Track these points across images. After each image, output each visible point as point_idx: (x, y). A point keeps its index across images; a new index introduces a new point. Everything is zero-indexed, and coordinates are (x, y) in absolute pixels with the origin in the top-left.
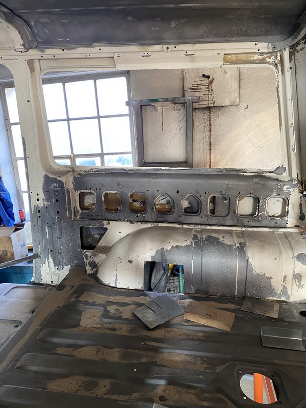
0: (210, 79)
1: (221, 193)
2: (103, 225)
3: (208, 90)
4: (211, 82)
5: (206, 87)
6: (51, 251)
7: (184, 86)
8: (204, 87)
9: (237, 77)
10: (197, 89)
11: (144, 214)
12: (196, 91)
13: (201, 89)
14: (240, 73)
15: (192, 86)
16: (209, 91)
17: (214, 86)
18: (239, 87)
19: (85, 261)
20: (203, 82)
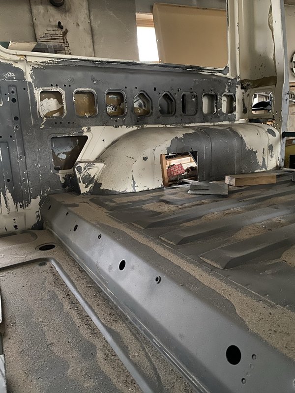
0: (64, 30)
1: (191, 91)
2: (83, 131)
3: (63, 41)
4: (65, 33)
5: (61, 38)
6: (8, 180)
7: (35, 34)
8: (58, 37)
9: (90, 32)
10: (52, 39)
11: (123, 117)
12: (49, 41)
13: (55, 39)
14: (91, 28)
15: (44, 35)
16: (64, 43)
17: (69, 37)
18: (93, 42)
19: (78, 175)
20: (57, 32)
